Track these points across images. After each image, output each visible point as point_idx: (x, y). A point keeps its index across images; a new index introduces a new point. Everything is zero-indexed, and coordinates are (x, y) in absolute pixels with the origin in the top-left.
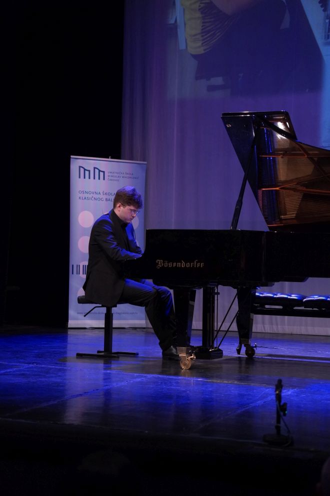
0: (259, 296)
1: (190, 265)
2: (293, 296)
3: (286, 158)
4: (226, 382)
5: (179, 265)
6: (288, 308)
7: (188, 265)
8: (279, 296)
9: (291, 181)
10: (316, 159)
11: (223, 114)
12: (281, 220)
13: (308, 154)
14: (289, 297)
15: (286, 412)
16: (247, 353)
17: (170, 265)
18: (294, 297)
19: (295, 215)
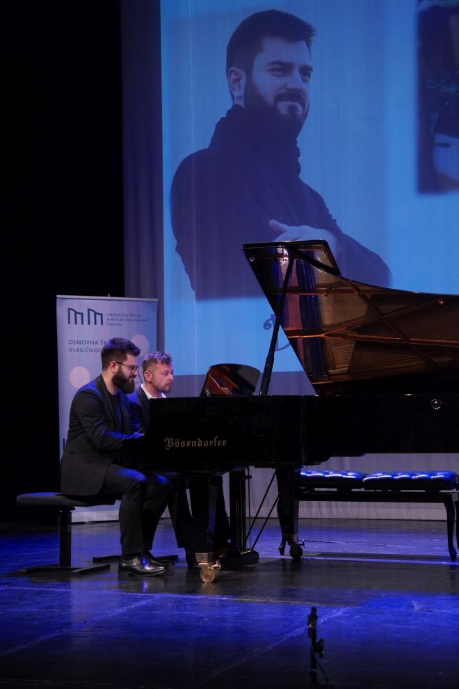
0: (305, 476)
1: (209, 443)
2: (349, 474)
3: (331, 296)
4: (259, 600)
5: (194, 443)
6: (344, 491)
7: (206, 444)
8: (332, 475)
9: (340, 325)
10: (369, 296)
11: (244, 246)
12: (329, 375)
13: (359, 291)
14: (344, 476)
15: (323, 652)
16: (292, 553)
17: (183, 444)
18: (351, 475)
19: (346, 369)
